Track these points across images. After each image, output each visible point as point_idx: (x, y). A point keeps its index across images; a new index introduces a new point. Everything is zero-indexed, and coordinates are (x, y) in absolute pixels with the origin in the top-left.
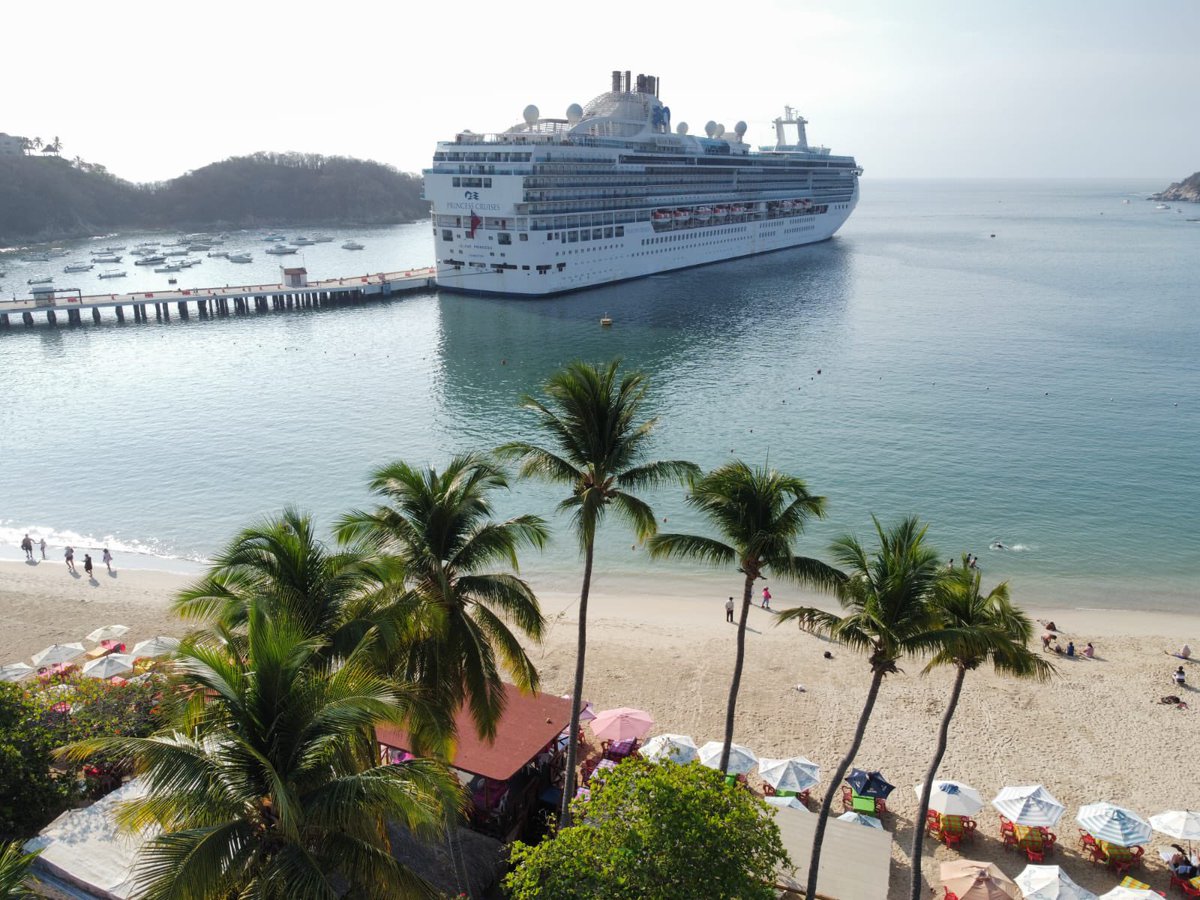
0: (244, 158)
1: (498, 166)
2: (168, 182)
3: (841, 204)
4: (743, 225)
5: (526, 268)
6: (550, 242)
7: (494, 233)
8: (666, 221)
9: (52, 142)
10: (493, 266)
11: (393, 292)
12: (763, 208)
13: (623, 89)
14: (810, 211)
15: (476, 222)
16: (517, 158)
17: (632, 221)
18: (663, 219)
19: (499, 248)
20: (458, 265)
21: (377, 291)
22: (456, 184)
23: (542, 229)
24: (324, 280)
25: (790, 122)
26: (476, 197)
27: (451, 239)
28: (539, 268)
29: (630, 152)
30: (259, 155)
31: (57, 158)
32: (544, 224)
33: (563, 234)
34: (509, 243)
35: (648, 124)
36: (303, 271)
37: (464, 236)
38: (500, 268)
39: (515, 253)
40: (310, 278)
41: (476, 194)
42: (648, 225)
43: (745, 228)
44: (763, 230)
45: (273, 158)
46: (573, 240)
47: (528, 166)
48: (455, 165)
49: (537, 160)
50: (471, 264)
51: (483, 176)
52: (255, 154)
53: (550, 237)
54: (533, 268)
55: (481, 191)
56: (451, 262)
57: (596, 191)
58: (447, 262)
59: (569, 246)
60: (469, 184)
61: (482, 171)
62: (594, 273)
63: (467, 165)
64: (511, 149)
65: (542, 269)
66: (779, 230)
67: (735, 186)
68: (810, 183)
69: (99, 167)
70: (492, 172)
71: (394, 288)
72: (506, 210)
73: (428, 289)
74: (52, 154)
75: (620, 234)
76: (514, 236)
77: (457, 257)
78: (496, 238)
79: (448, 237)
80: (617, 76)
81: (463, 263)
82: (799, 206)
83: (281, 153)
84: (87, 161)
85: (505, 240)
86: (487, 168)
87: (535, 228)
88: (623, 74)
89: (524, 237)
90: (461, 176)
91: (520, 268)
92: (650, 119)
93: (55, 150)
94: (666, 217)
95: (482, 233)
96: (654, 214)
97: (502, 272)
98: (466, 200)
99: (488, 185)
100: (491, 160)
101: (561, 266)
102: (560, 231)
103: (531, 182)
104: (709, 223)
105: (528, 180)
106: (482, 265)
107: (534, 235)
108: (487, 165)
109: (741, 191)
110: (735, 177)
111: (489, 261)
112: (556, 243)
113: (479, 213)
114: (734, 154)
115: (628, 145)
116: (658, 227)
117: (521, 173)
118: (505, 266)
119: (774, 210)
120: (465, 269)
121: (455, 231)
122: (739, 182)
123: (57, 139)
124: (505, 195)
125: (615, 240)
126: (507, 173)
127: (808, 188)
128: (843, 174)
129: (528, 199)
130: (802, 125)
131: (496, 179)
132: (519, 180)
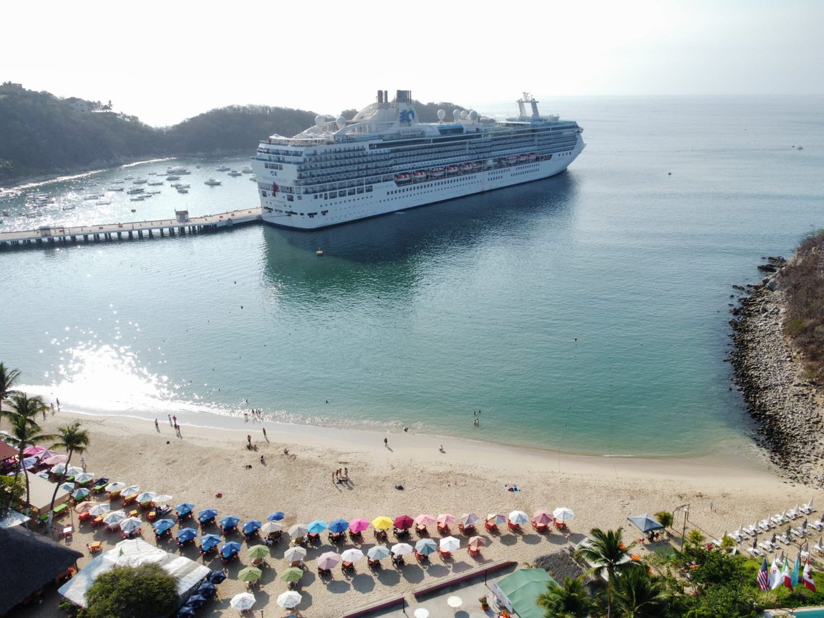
0: (221, 109)
1: (287, 158)
2: (173, 127)
3: (565, 152)
4: (473, 175)
5: (302, 214)
6: (316, 200)
7: (285, 195)
8: (405, 179)
9: (107, 104)
10: (286, 212)
11: (234, 225)
12: (490, 162)
13: (384, 101)
14: (535, 160)
15: (275, 188)
16: (296, 154)
17: (379, 182)
18: (403, 179)
19: (288, 203)
20: (270, 210)
21: (225, 224)
22: (266, 167)
23: (310, 193)
24: (199, 217)
25: (527, 102)
26: (276, 175)
27: (266, 196)
28: (309, 214)
29: (381, 141)
30: (231, 107)
31: (110, 113)
32: (312, 190)
33: (326, 194)
34: (293, 200)
35: (396, 122)
36: (186, 212)
37: (271, 195)
38: (290, 213)
39: (296, 206)
40: (190, 216)
41: (276, 173)
42: (393, 182)
43: (475, 177)
44: (492, 176)
45: (239, 109)
46: (333, 196)
47: (301, 159)
48: (266, 156)
49: (307, 155)
50: (276, 211)
51: (279, 164)
52: (228, 107)
53: (316, 197)
54: (306, 214)
55: (278, 171)
56: (266, 208)
57: (352, 168)
58: (265, 208)
59: (329, 201)
60: (273, 167)
61: (279, 161)
62: (350, 214)
63: (272, 156)
64: (294, 149)
65: (311, 215)
66: (508, 174)
67: (467, 151)
68: (536, 143)
69: (135, 118)
70: (283, 162)
71: (234, 222)
72: (289, 183)
73: (258, 222)
74: (108, 111)
75: (369, 190)
76: (296, 197)
77: (270, 206)
78: (286, 197)
79: (264, 195)
80: (380, 93)
81: (272, 210)
82: (523, 159)
83: (244, 105)
84: (128, 115)
85: (291, 199)
86: (281, 159)
87: (306, 192)
88: (384, 92)
89: (300, 198)
90: (268, 162)
91: (299, 214)
92: (398, 119)
93: (109, 109)
94: (405, 177)
95: (280, 194)
96: (396, 176)
97: (290, 215)
98: (271, 176)
99: (281, 169)
100: (284, 154)
101: (324, 213)
102: (323, 193)
103: (303, 168)
104: (442, 177)
105: (300, 167)
106: (281, 211)
107: (304, 196)
108: (282, 157)
109: (472, 154)
110: (467, 146)
111: (284, 209)
112: (321, 201)
113: (279, 184)
114: (467, 132)
115: (380, 137)
116: (399, 184)
117: (298, 163)
118: (292, 213)
119: (501, 163)
120: (273, 212)
121: (267, 192)
122: (470, 149)
123: (110, 102)
124: (289, 175)
125: (365, 194)
126: (290, 163)
127: (534, 145)
128: (566, 133)
129: (300, 177)
130: (534, 104)
131: (284, 165)
132: (295, 167)
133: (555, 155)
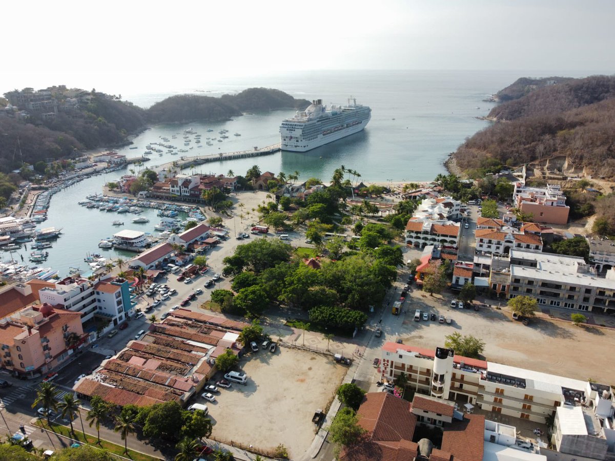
1: (296, 127)
3: (366, 120)
4: (341, 131)
5: (301, 146)
7: (295, 140)
8: (325, 134)
12: (345, 126)
14: (357, 124)
15: (291, 138)
16: (300, 126)
17: (319, 134)
18: (325, 133)
19: (296, 143)
20: (287, 146)
22: (287, 130)
25: (352, 99)
27: (285, 141)
29: (318, 120)
35: (321, 112)
37: (288, 140)
38: (296, 146)
39: (299, 144)
41: (291, 132)
42: (322, 135)
44: (346, 131)
47: (302, 127)
48: (286, 126)
49: (303, 125)
50: (290, 145)
55: (293, 132)
57: (313, 130)
58: (284, 145)
59: (309, 141)
60: (290, 130)
61: (292, 128)
63: (289, 126)
64: (299, 124)
65: (304, 147)
66: (349, 130)
67: (339, 122)
72: (298, 135)
73: (279, 151)
75: (317, 137)
76: (300, 141)
77: (286, 144)
82: (354, 123)
85: (297, 141)
87: (304, 139)
90: (288, 128)
95: (292, 140)
96: (323, 132)
98: (289, 133)
99: (294, 130)
102: (307, 139)
104: (334, 132)
106: (292, 146)
108: (294, 127)
109: (341, 122)
110: (339, 120)
111: (294, 145)
112: (307, 141)
113: (293, 136)
114: (338, 114)
116: (324, 135)
119: (348, 126)
120: (288, 147)
121: (286, 139)
124: (298, 133)
125: (316, 139)
126: (298, 128)
128: (366, 111)
129: (303, 134)
130: (355, 100)
131: (296, 129)
132: (301, 130)
133: (363, 121)
